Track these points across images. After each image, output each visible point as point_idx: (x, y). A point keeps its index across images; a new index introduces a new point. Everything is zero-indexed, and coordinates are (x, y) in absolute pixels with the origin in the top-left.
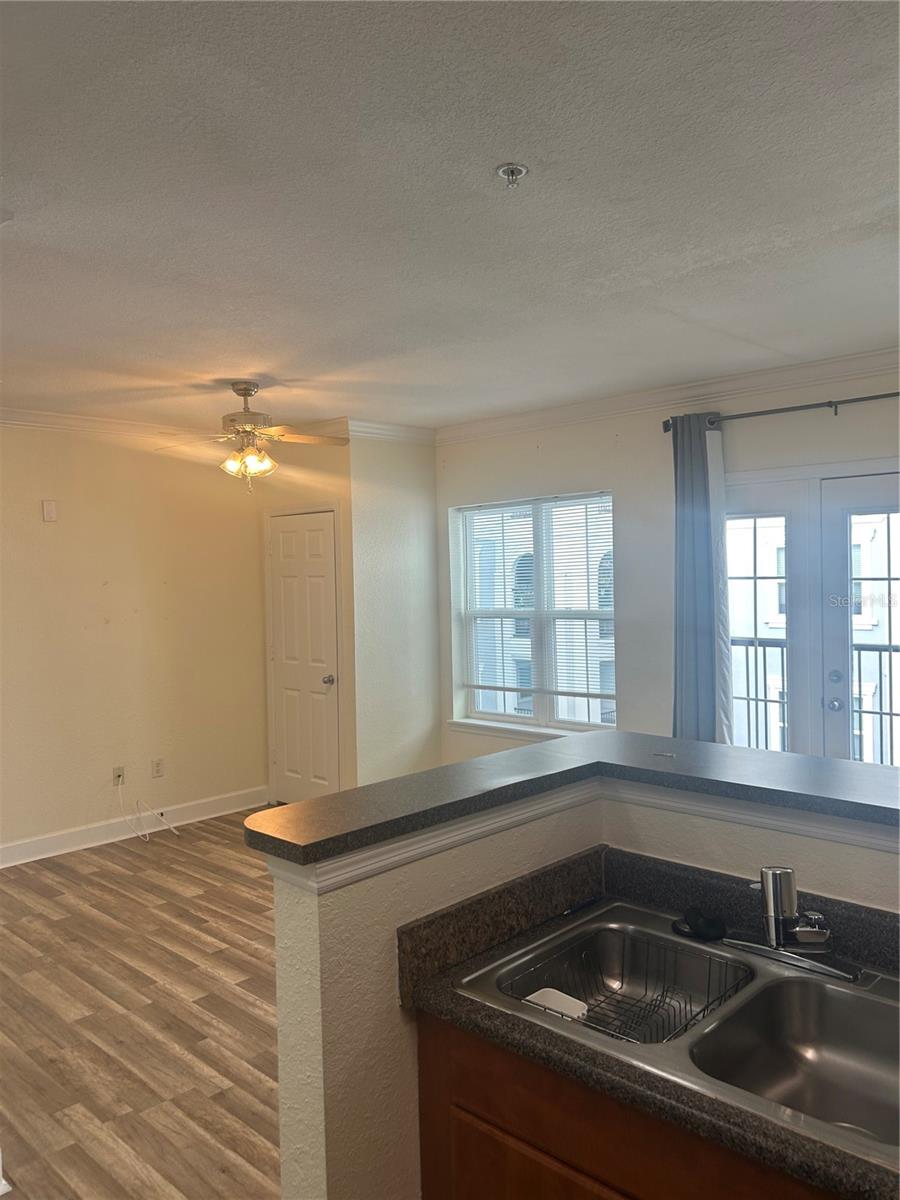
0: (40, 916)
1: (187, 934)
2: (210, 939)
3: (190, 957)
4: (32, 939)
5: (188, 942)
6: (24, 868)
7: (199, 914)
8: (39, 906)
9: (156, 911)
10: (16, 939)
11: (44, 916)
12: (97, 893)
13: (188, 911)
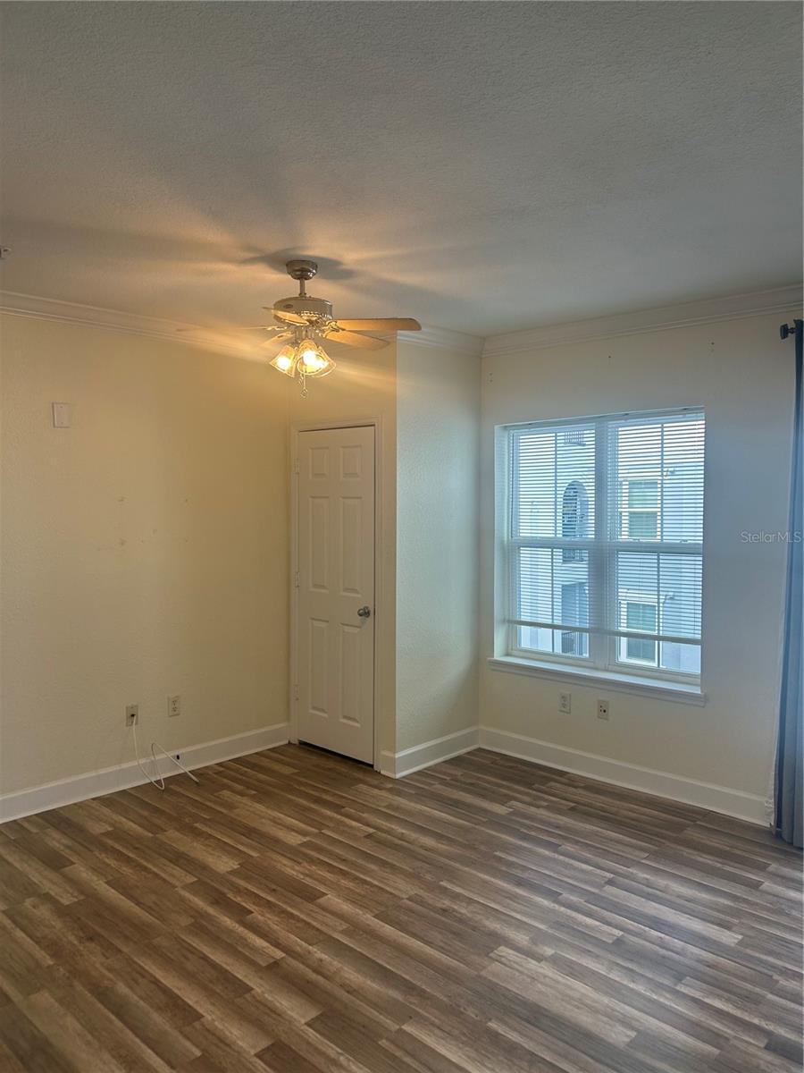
0: (47, 898)
1: (230, 932)
2: (260, 942)
3: (240, 972)
4: (38, 935)
5: (233, 947)
6: (26, 825)
7: (239, 900)
8: (45, 882)
9: (187, 894)
10: (19, 934)
11: (52, 897)
12: (112, 863)
13: (224, 894)
